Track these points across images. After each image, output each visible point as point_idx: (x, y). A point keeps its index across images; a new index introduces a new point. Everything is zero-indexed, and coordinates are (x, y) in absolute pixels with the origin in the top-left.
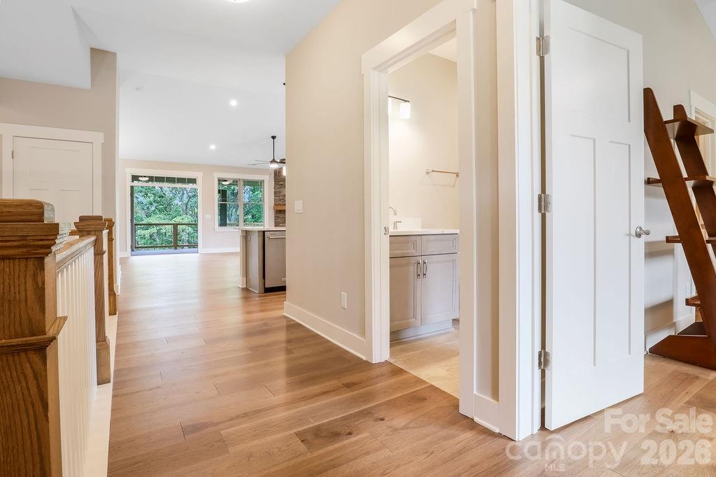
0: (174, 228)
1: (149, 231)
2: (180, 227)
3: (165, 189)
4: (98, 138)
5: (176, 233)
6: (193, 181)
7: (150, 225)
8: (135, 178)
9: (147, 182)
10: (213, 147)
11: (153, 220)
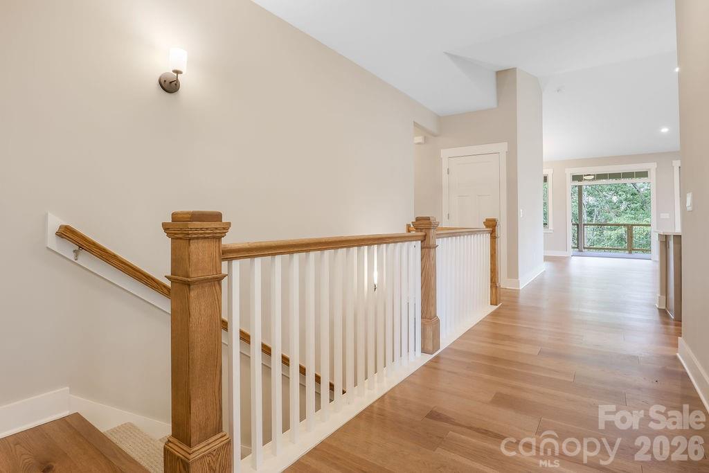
0: (628, 229)
1: (616, 232)
2: (636, 229)
3: (638, 185)
4: (502, 147)
5: (631, 236)
6: (644, 174)
7: (619, 225)
8: (577, 178)
9: (593, 179)
10: (665, 130)
11: (621, 220)
